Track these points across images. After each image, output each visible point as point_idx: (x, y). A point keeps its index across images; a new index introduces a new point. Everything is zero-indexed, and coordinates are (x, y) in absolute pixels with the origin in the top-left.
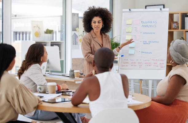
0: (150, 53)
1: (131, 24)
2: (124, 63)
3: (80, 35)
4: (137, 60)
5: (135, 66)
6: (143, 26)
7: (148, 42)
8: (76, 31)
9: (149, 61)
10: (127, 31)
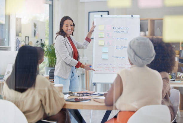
0: (123, 58)
1: (103, 29)
2: (98, 67)
3: (22, 40)
4: (111, 65)
5: (109, 70)
6: (115, 31)
7: (120, 48)
8: (19, 36)
9: (123, 65)
10: (99, 37)
